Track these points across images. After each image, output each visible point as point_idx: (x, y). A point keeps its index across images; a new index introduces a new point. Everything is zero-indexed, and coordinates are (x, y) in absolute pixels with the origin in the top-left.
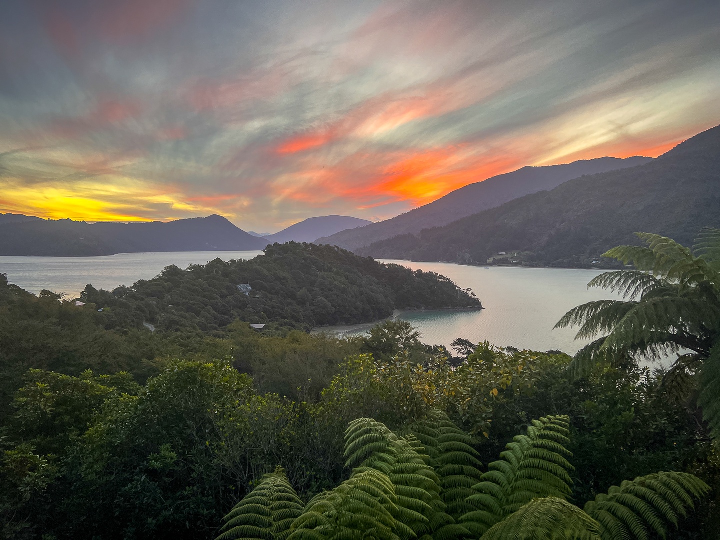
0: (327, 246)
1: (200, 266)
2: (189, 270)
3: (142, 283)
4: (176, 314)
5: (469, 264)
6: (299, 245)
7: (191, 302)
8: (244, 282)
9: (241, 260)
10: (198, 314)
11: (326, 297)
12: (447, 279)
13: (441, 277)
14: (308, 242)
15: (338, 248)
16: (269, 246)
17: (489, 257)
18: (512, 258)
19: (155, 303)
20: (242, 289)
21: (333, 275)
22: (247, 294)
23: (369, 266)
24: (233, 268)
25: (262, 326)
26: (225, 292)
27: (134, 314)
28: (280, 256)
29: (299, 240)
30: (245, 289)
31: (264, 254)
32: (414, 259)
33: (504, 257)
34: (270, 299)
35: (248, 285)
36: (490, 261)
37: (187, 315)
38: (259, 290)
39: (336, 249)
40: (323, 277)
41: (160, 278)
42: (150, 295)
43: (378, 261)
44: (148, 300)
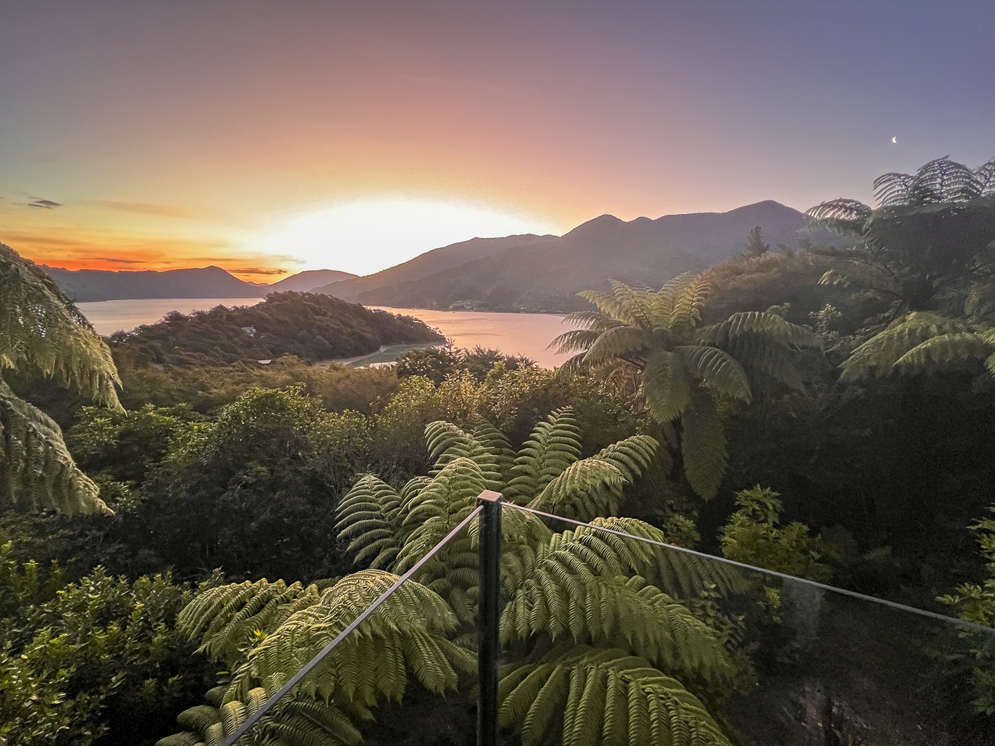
0: (322, 295)
1: (202, 312)
2: (193, 316)
3: (143, 328)
4: (183, 354)
5: (437, 309)
6: (296, 293)
7: (198, 343)
8: (248, 325)
9: (243, 306)
10: (206, 353)
11: (323, 336)
12: (421, 321)
13: (416, 319)
14: (305, 292)
16: (270, 295)
17: (451, 304)
18: (467, 305)
19: (159, 344)
20: (247, 331)
21: (328, 318)
22: (252, 335)
23: (359, 311)
24: (235, 314)
25: (268, 362)
26: (232, 334)
27: (138, 356)
28: (280, 303)
29: (297, 289)
30: (250, 331)
31: (265, 301)
32: (393, 306)
33: (461, 304)
34: (273, 339)
35: (252, 327)
36: (451, 307)
37: (195, 354)
38: (263, 332)
39: (329, 297)
40: (320, 320)
41: (163, 323)
42: (153, 338)
43: (365, 307)
44: (151, 343)
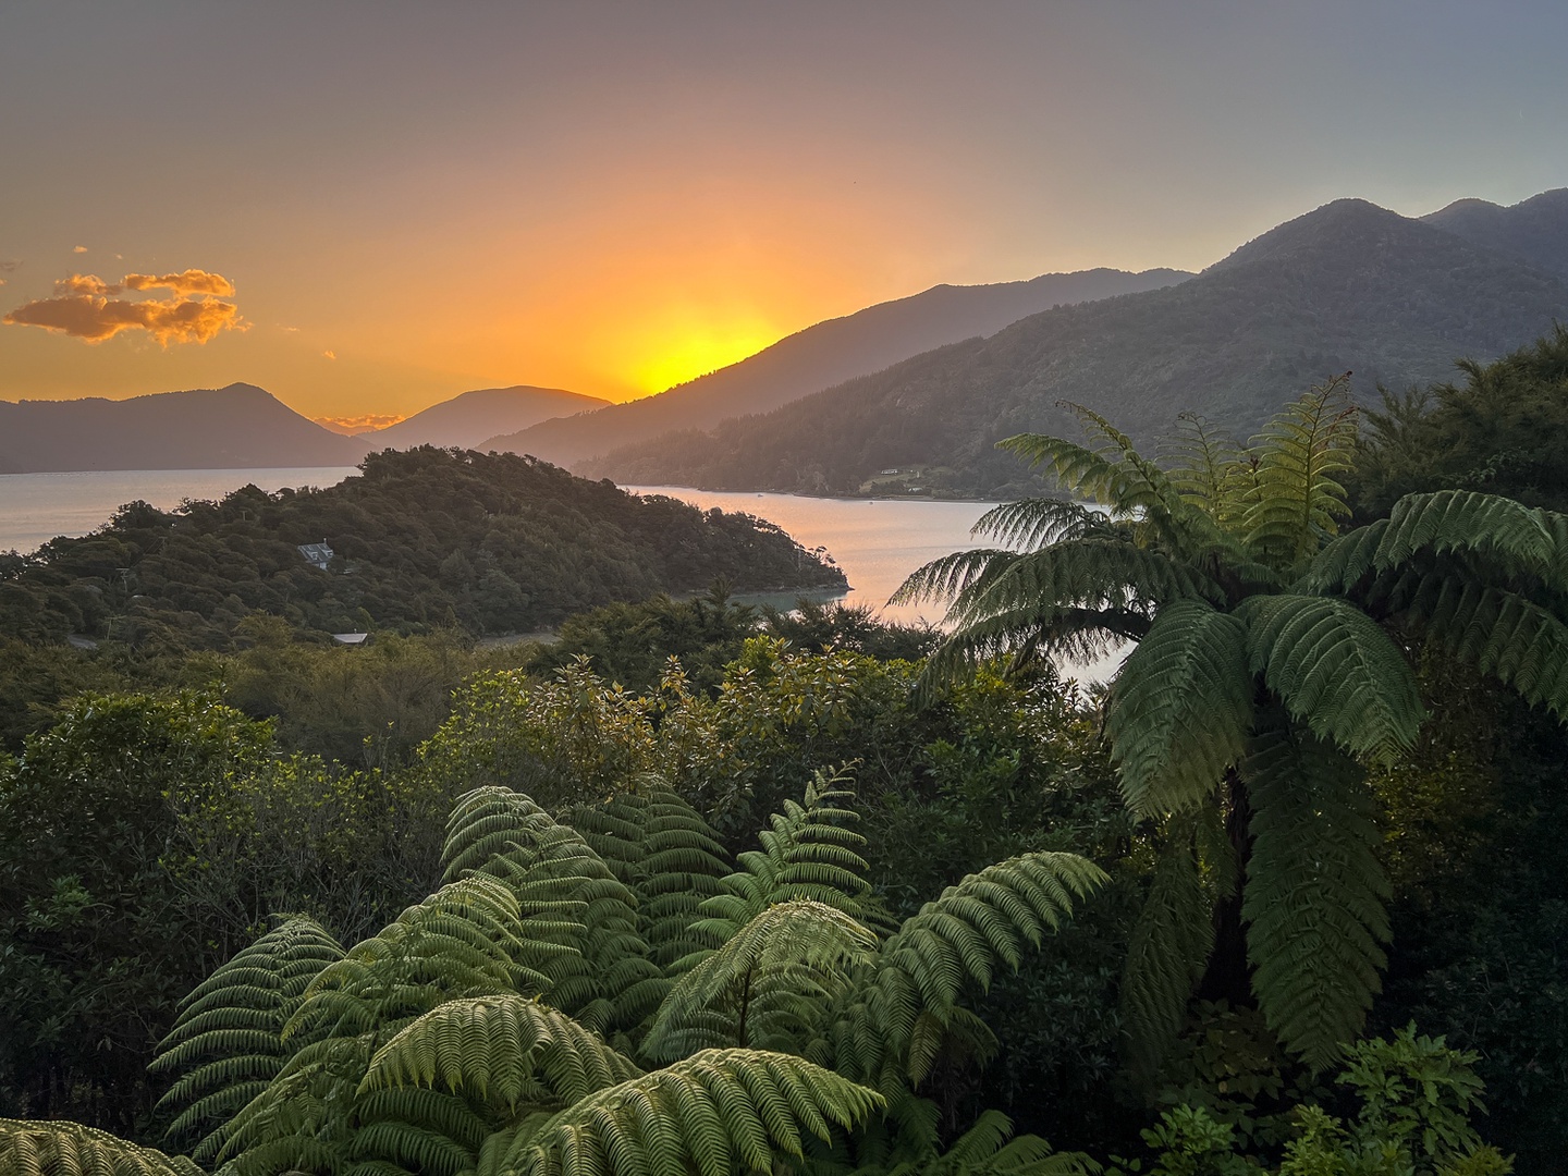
0: (509, 457)
1: (205, 504)
2: (179, 513)
3: (61, 543)
4: (150, 614)
5: (823, 495)
6: (442, 453)
7: (189, 587)
8: (314, 537)
9: (307, 488)
10: (207, 613)
11: (509, 571)
12: (775, 528)
13: (762, 524)
14: (464, 448)
15: (533, 460)
16: (373, 456)
17: (864, 480)
18: (910, 481)
19: (96, 589)
20: (311, 554)
21: (523, 521)
22: (323, 566)
23: (604, 498)
24: (287, 508)
25: (359, 638)
26: (271, 562)
27: (44, 618)
28: (398, 479)
29: (445, 441)
30: (318, 555)
31: (360, 474)
32: (705, 486)
33: (894, 479)
34: (377, 577)
35: (325, 545)
36: (866, 487)
37: (181, 616)
38: (352, 557)
39: (528, 462)
40: (499, 526)
41: (108, 532)
42: (84, 572)
43: (623, 488)
44: (78, 583)
